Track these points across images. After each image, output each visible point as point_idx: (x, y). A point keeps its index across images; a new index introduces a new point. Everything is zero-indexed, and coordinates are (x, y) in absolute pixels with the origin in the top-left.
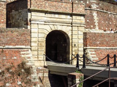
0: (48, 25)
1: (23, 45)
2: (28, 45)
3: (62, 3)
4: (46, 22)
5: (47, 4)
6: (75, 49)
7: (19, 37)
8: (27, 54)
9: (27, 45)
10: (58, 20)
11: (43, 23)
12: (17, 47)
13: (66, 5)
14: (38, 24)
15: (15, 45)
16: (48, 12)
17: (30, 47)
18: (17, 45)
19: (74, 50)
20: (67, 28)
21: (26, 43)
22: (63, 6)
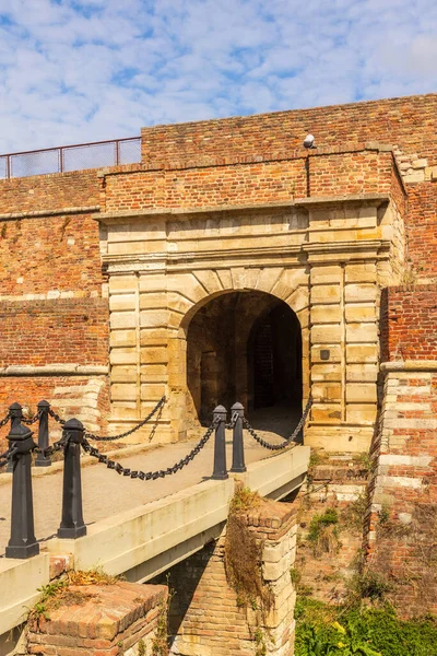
0: (190, 271)
1: (73, 359)
2: (89, 358)
3: (255, 167)
4: (175, 262)
5: (180, 187)
6: (325, 375)
7: (57, 333)
8: (73, 397)
9: (86, 361)
10: (237, 244)
11: (162, 266)
12: (49, 368)
13: (277, 171)
14: (137, 273)
15: (42, 363)
16: (182, 219)
17: (105, 369)
18: (50, 362)
19: (321, 378)
20: (285, 277)
21: (85, 355)
22: (257, 181)
